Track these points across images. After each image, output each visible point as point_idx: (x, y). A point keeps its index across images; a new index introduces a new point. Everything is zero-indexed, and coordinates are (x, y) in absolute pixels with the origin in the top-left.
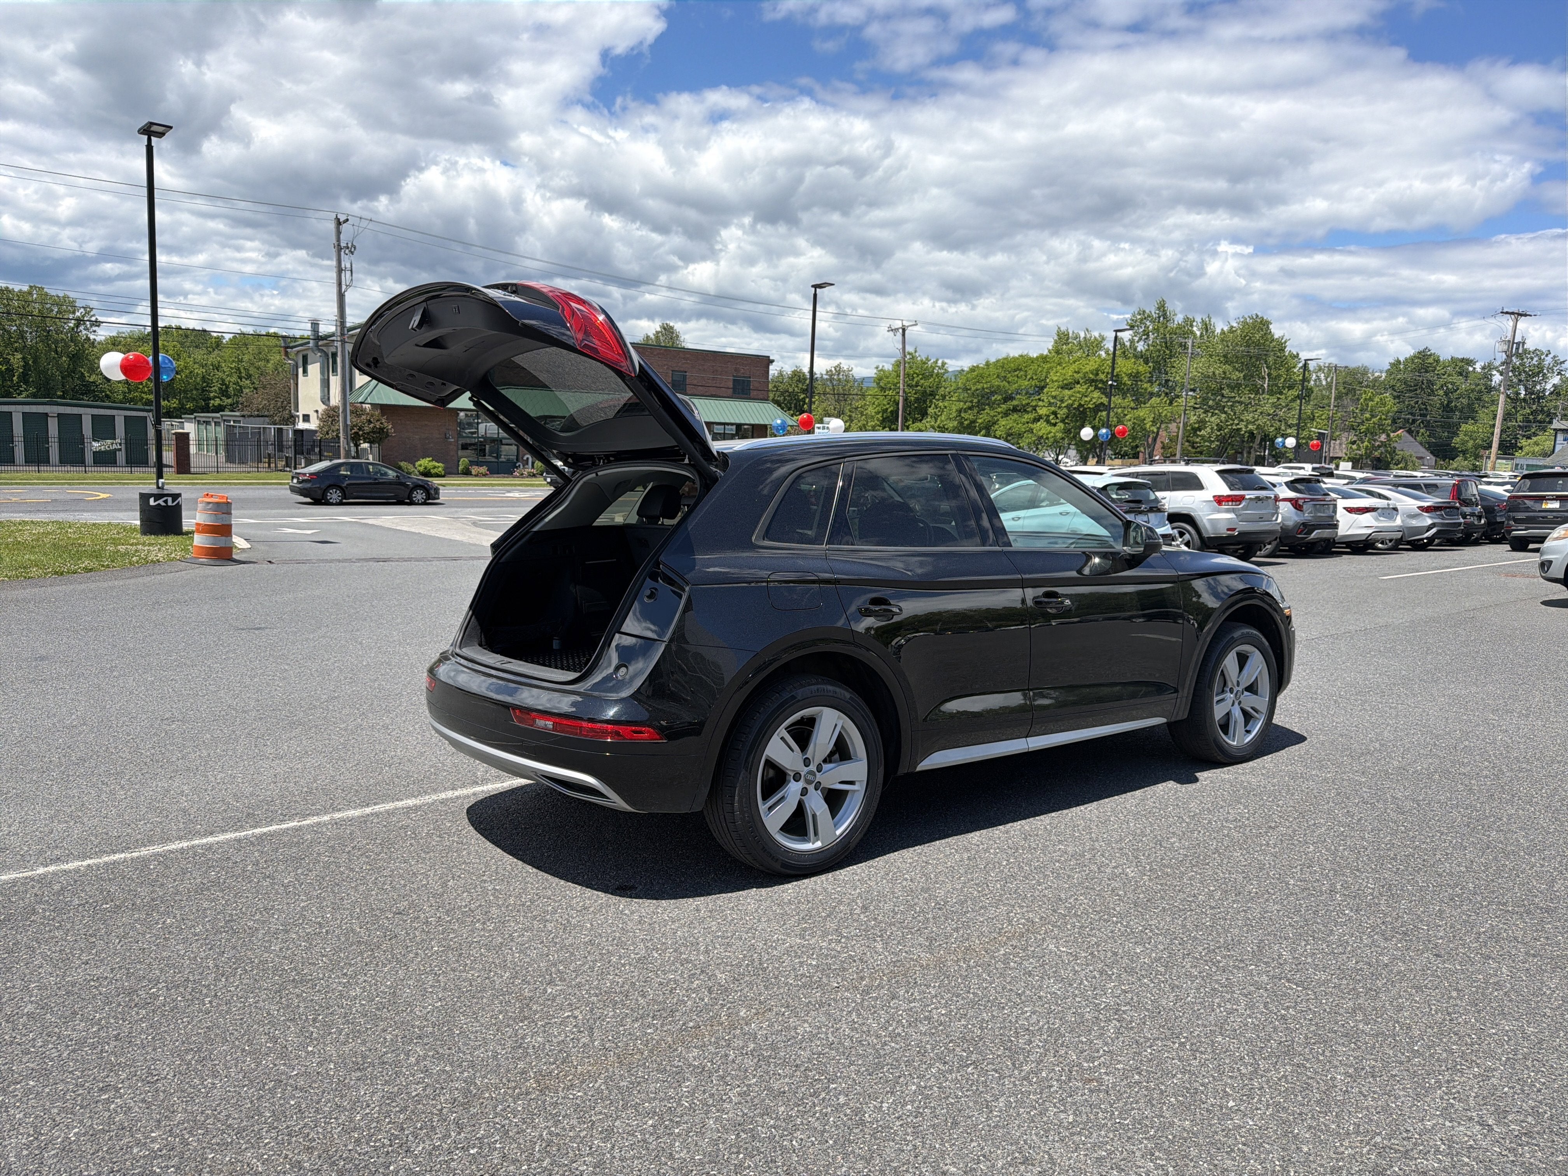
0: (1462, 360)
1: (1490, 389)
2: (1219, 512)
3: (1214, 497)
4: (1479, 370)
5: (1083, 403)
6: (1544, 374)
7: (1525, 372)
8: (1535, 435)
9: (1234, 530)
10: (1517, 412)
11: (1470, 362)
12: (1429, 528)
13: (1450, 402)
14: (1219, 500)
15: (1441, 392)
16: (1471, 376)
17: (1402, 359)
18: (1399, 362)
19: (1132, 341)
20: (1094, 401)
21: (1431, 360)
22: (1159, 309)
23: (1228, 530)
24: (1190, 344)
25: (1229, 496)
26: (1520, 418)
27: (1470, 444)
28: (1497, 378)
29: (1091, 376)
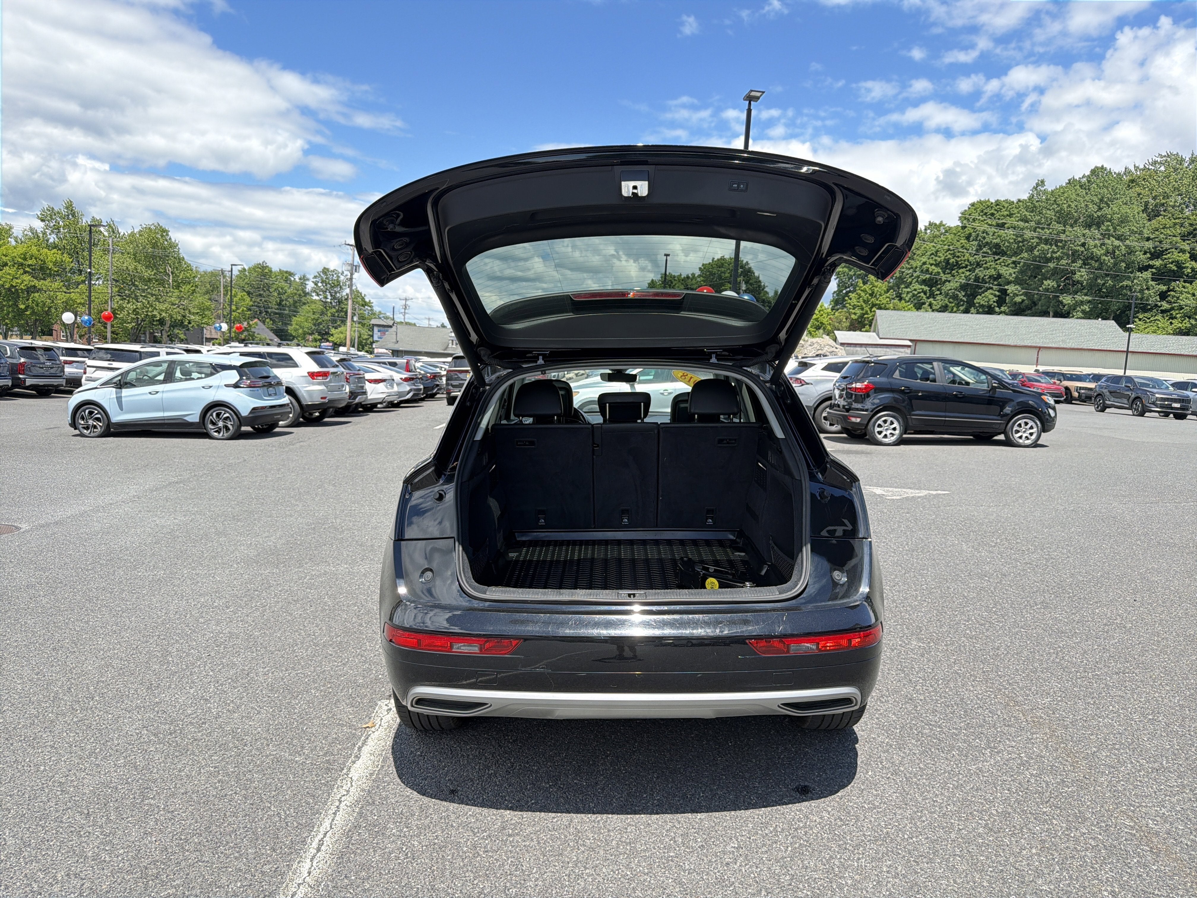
0: (286, 272)
1: (306, 294)
2: (313, 384)
3: (308, 373)
4: (297, 280)
5: (14, 284)
6: (341, 287)
7: (329, 284)
8: (340, 326)
9: (325, 398)
10: (327, 310)
11: (291, 274)
12: (409, 392)
13: (281, 301)
14: (312, 375)
15: (276, 294)
16: (294, 285)
17: (247, 268)
18: (244, 269)
19: (44, 233)
20: (25, 283)
21: (266, 271)
22: (67, 208)
23: (322, 398)
24: (110, 242)
25: (319, 372)
26: (329, 315)
27: (300, 331)
28: (310, 286)
29: (20, 260)
